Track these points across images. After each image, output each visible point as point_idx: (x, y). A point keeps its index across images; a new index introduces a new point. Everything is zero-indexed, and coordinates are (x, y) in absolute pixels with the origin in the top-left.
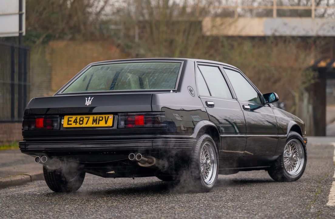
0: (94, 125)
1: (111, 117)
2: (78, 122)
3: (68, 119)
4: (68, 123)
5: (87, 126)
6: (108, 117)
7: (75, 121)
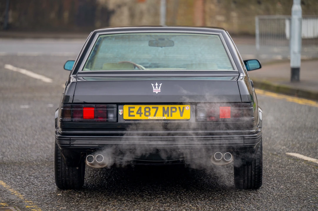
0: (166, 117)
2: (143, 113)
3: (129, 110)
5: (156, 118)
6: (184, 108)
7: (139, 112)
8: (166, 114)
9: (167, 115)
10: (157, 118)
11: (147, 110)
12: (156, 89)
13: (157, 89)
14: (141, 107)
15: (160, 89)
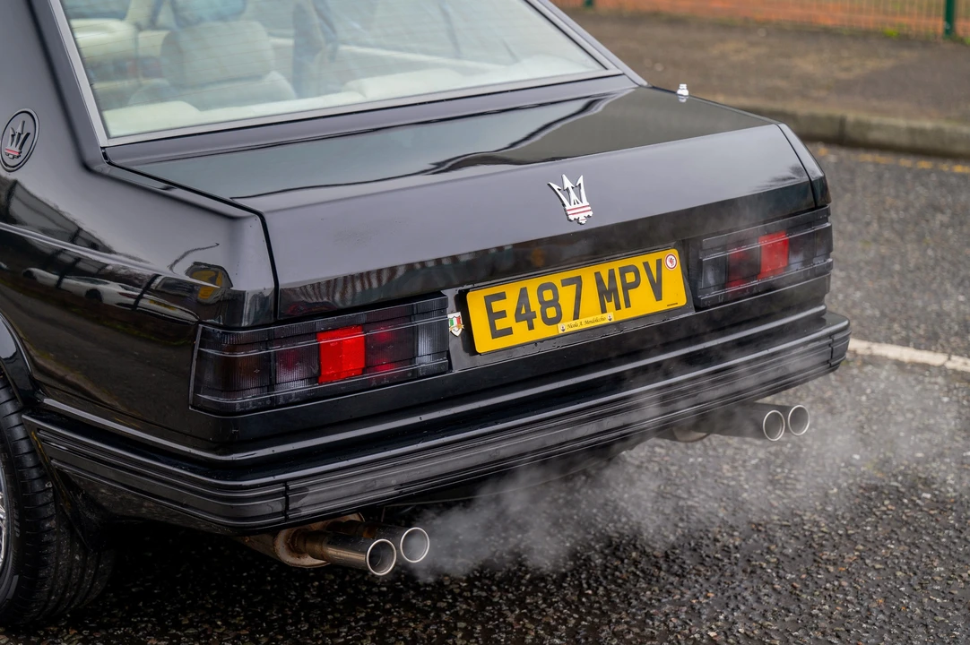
1: (671, 261)
2: (539, 314)
4: (492, 326)
6: (659, 262)
7: (523, 311)
8: (609, 301)
9: (613, 303)
10: (587, 322)
11: (548, 295)
12: (573, 206)
13: (577, 206)
14: (525, 288)
15: (585, 202)
